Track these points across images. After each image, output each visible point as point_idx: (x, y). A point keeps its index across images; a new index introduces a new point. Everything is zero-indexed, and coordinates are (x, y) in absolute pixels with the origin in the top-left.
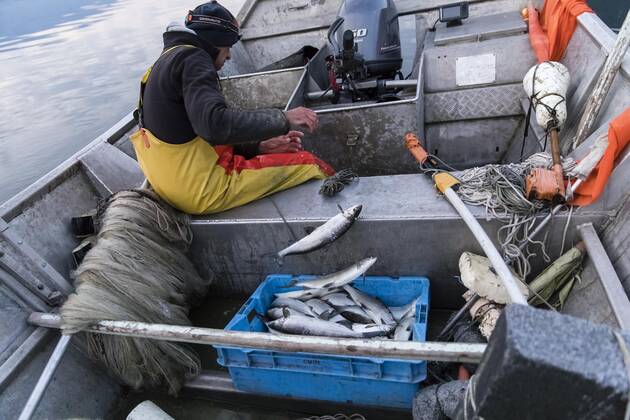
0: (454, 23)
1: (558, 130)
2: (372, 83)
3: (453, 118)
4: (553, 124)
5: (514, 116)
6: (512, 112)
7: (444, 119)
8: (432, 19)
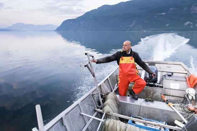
0: (169, 76)
1: (193, 100)
2: (152, 83)
3: (169, 95)
4: (192, 99)
5: (183, 97)
6: (182, 96)
7: (167, 94)
8: (164, 74)
